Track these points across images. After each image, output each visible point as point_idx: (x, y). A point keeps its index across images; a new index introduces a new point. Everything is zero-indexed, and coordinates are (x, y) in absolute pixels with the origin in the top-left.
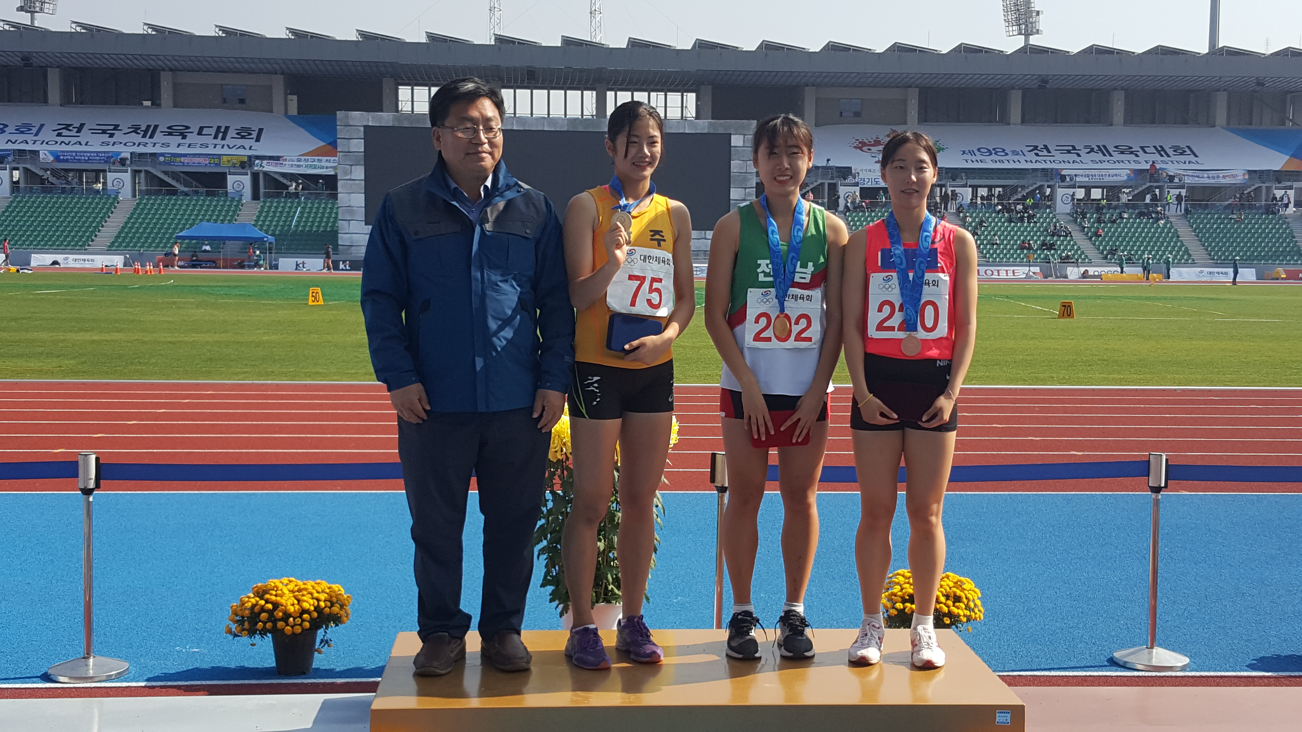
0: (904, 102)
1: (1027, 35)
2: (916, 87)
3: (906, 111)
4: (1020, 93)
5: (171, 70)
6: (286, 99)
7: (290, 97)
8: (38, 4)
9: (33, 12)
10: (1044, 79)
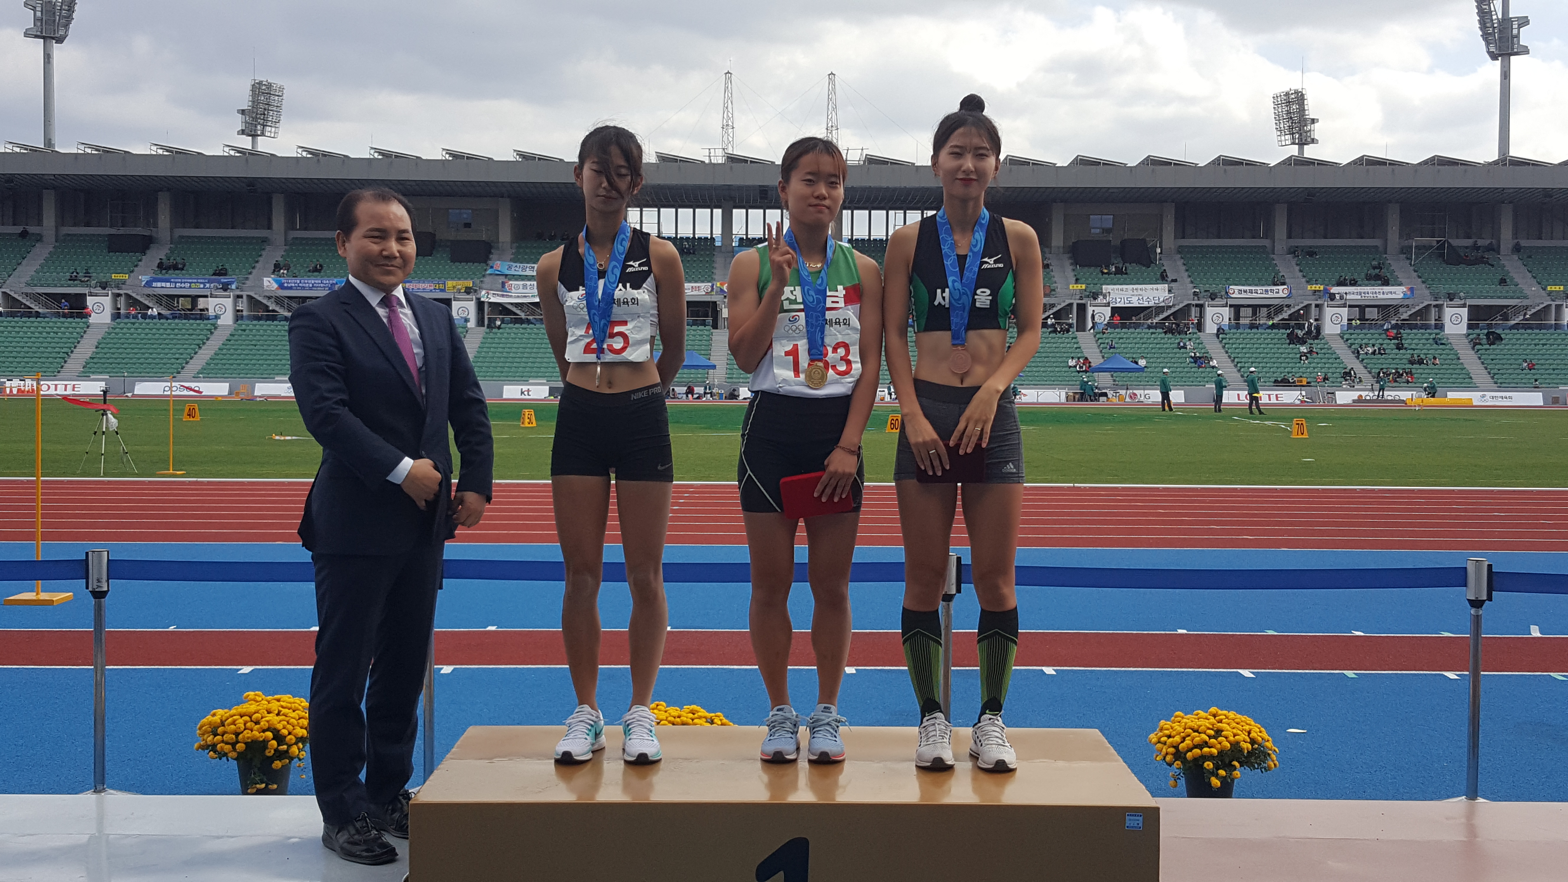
0: (1160, 217)
1: (1302, 144)
2: (1173, 202)
3: (1161, 228)
4: (1285, 206)
8: (259, 127)
9: (254, 136)
10: (1311, 192)
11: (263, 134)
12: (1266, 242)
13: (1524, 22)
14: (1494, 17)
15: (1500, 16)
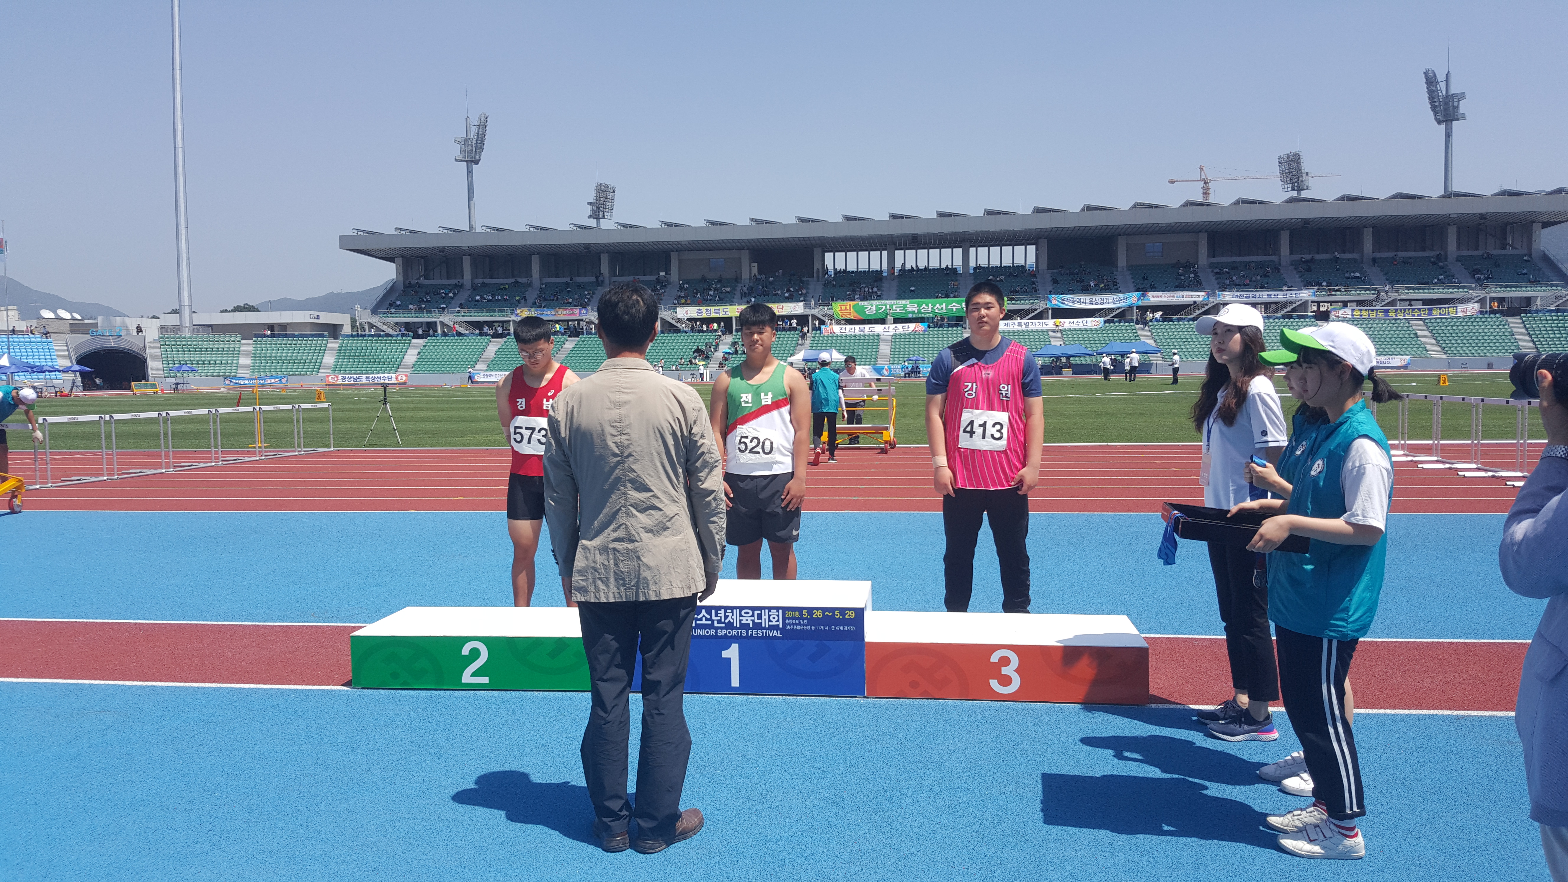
0: (1196, 244)
1: (1299, 190)
2: (1206, 232)
3: (1197, 251)
4: (1288, 232)
5: (677, 251)
6: (750, 266)
7: (753, 264)
8: (601, 213)
9: (598, 219)
10: (1306, 222)
11: (603, 217)
12: (1274, 258)
13: (1462, 96)
14: (1440, 94)
15: (1444, 93)
